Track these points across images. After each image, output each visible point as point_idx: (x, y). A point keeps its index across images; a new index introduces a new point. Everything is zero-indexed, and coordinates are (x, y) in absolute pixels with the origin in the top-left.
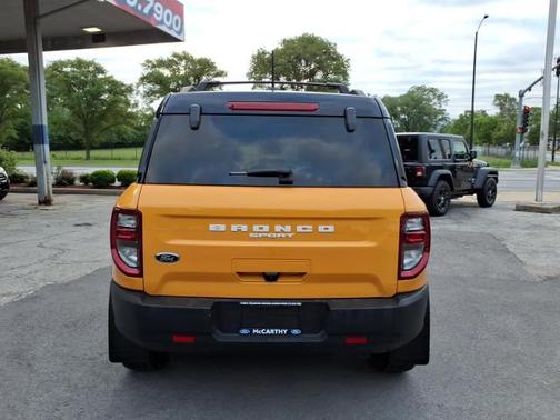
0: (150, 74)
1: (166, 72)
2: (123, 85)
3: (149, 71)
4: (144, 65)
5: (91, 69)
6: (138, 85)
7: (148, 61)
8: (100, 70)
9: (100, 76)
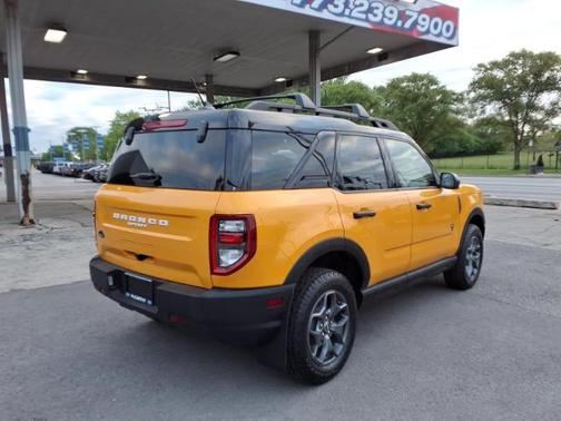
0: (481, 79)
1: (499, 74)
2: (454, 94)
3: (481, 75)
4: (475, 70)
5: (425, 81)
6: (468, 92)
7: (480, 66)
8: (433, 81)
9: (434, 87)
